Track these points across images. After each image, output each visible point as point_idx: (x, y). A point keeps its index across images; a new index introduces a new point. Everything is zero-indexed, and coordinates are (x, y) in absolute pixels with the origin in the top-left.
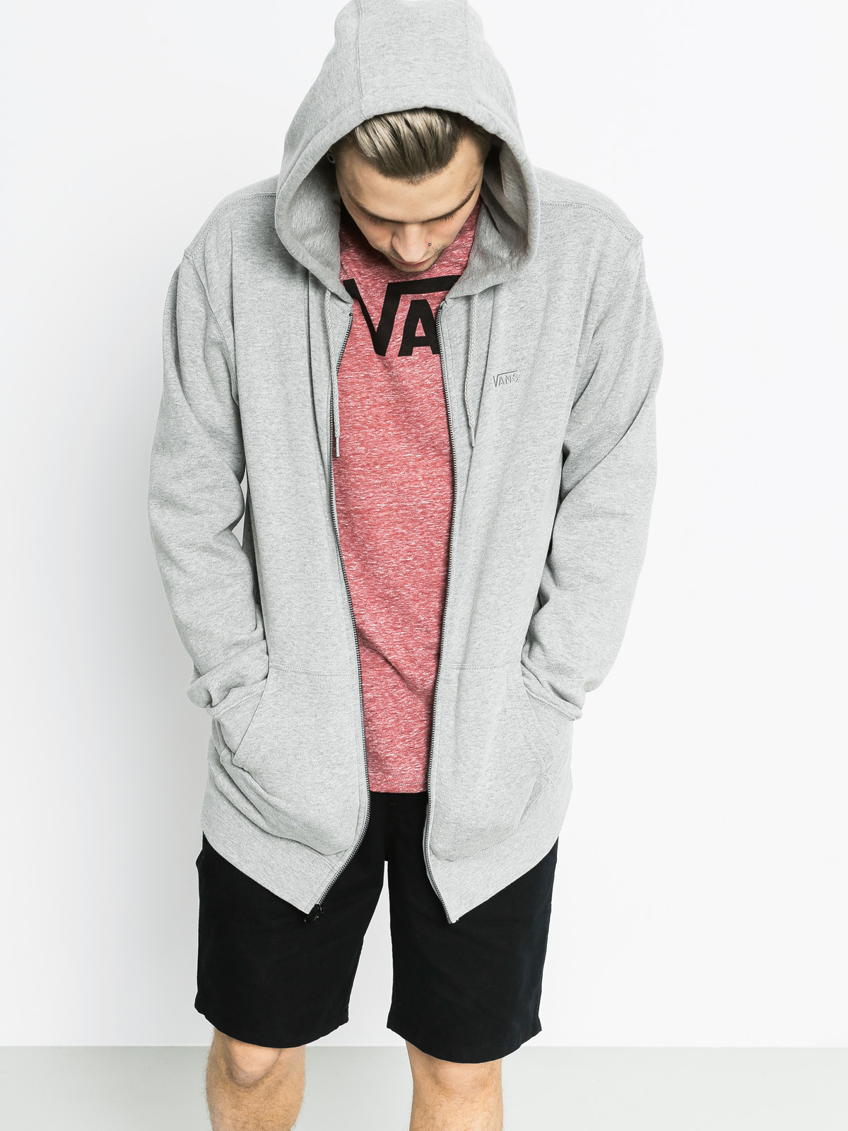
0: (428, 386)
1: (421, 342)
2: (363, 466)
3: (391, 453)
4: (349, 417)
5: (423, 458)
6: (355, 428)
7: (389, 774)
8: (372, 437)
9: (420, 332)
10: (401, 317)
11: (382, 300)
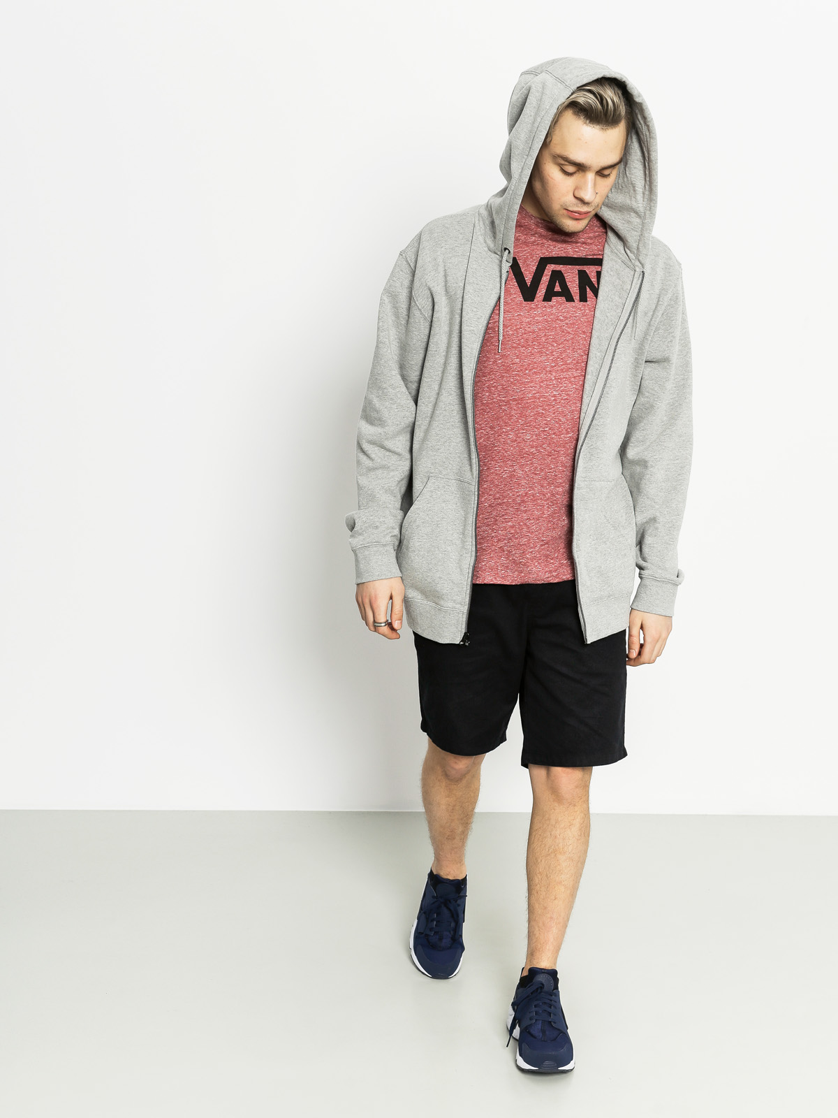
0: (561, 320)
1: (558, 294)
2: (518, 371)
3: (535, 363)
4: (509, 341)
5: (555, 366)
6: (513, 347)
7: (522, 573)
8: (524, 353)
9: (557, 288)
10: (545, 279)
11: (535, 268)
